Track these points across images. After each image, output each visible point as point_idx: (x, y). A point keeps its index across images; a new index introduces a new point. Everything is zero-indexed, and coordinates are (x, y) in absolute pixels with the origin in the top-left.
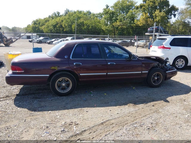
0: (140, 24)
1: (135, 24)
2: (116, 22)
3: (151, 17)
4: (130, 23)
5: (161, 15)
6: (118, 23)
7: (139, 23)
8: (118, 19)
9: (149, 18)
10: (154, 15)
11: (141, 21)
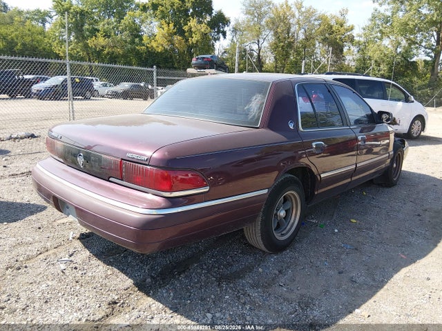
0: (158, 47)
1: (144, 45)
2: (96, 36)
3: (181, 32)
4: (133, 42)
5: (203, 30)
6: (101, 41)
7: (154, 44)
8: (100, 29)
9: (175, 34)
10: (186, 28)
11: (160, 41)
